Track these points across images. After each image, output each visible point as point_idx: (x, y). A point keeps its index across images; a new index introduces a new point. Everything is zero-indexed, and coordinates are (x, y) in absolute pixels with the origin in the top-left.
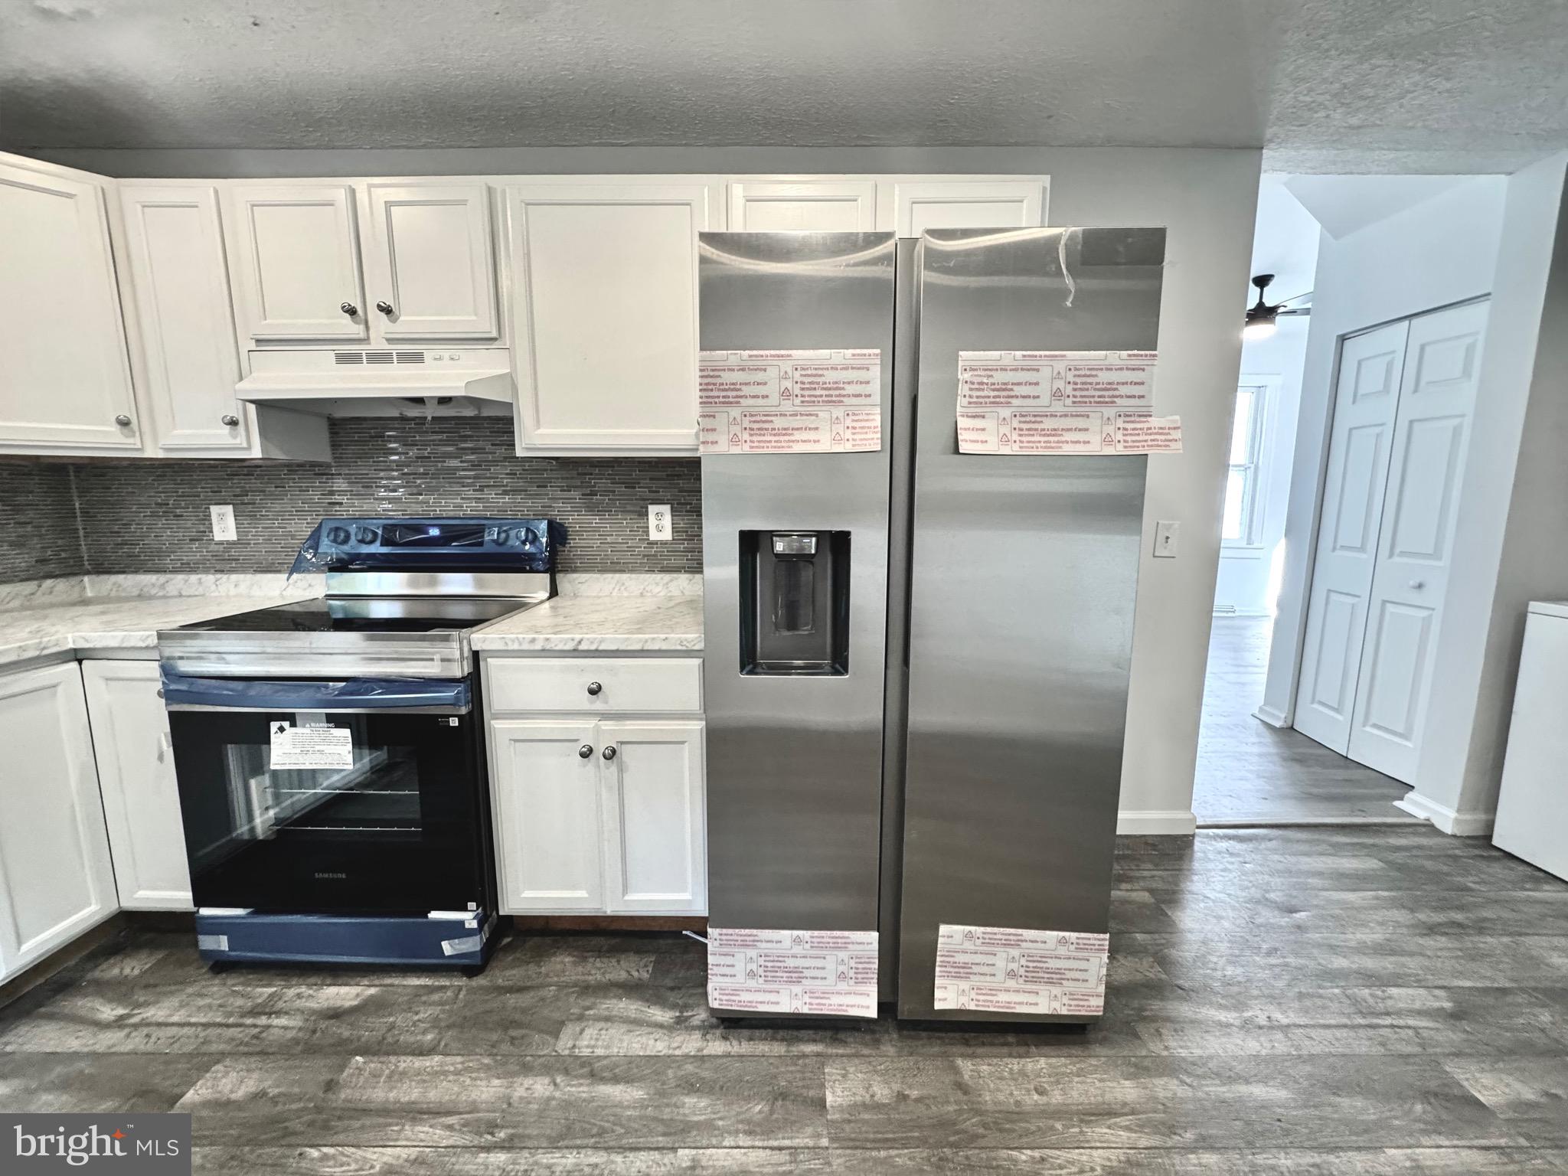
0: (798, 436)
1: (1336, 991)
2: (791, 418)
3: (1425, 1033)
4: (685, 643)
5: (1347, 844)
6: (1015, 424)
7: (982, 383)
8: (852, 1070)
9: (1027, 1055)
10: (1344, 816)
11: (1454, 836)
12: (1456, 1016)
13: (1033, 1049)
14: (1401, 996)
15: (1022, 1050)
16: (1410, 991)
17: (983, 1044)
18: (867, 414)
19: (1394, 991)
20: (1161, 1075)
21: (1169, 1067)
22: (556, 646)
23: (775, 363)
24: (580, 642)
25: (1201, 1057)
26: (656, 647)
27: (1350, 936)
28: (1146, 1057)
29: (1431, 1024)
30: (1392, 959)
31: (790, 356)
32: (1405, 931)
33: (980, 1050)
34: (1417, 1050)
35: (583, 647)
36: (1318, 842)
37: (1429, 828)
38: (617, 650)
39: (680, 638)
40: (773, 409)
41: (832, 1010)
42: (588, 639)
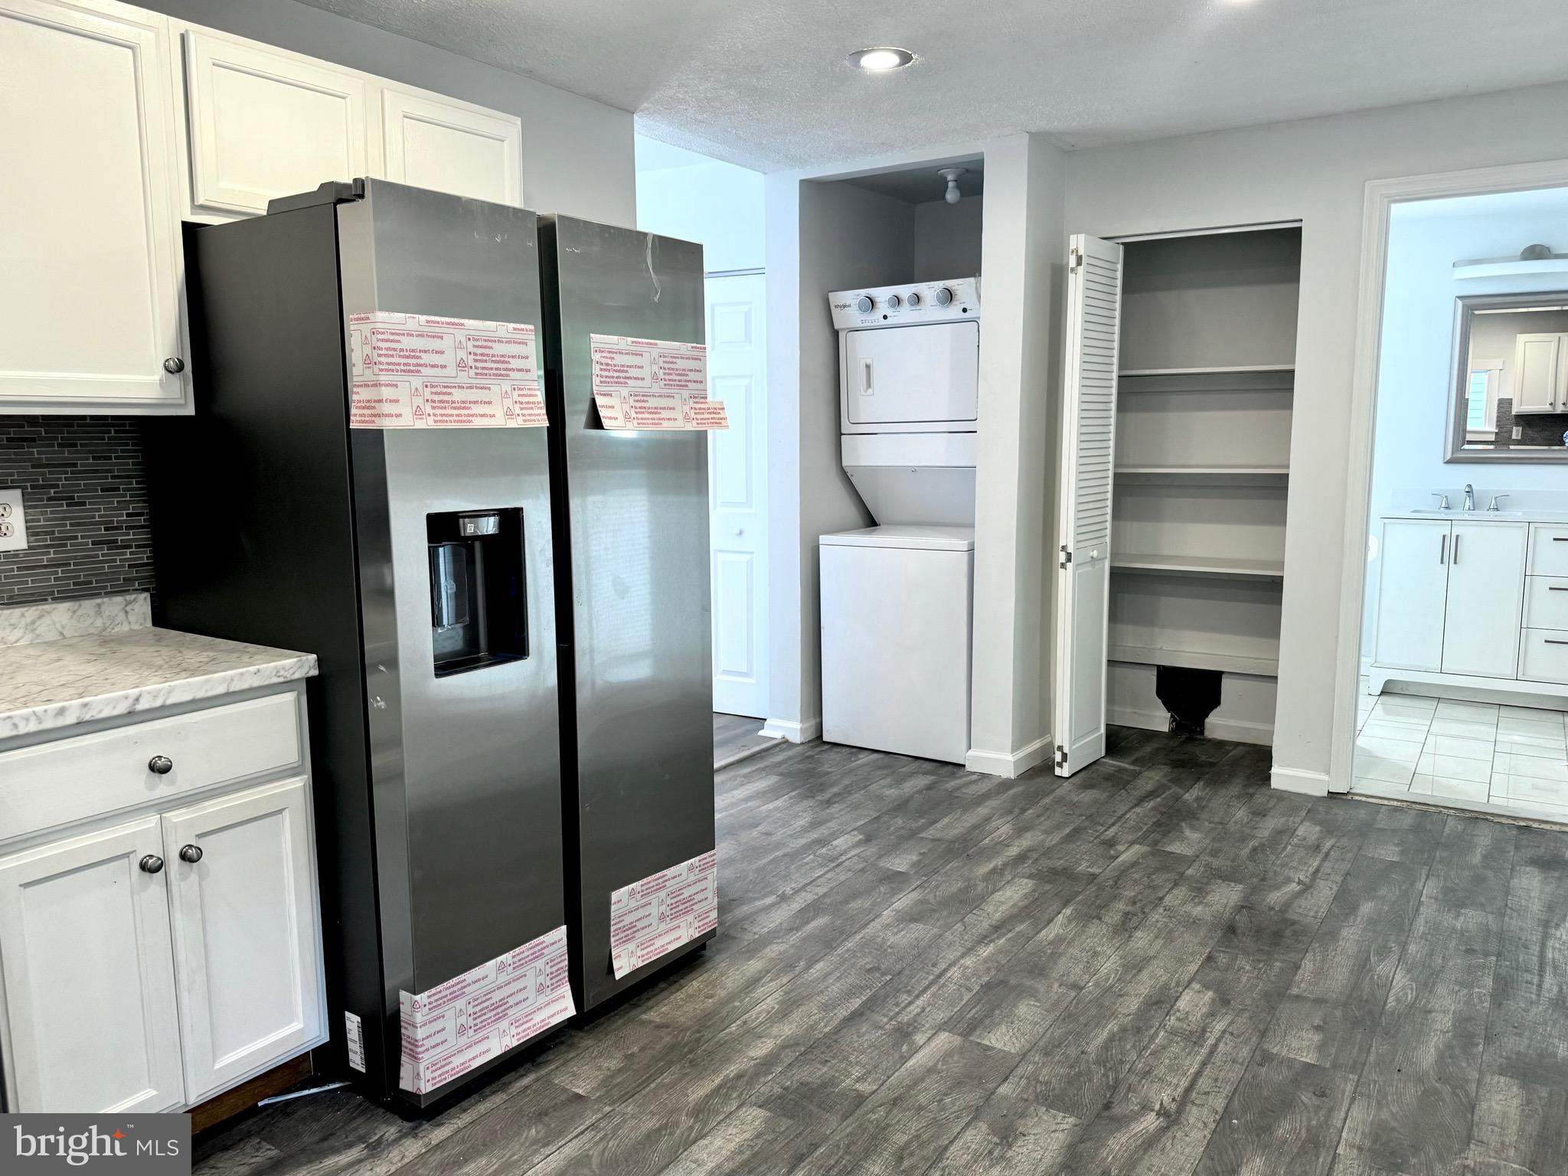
0: (477, 409)
1: (811, 856)
2: (468, 390)
3: (862, 855)
4: (282, 673)
5: (754, 771)
6: (632, 403)
7: (607, 364)
8: (575, 1068)
9: (682, 987)
10: (737, 753)
11: (802, 744)
12: (868, 839)
13: (682, 981)
14: (840, 842)
15: (677, 985)
16: (842, 839)
17: (648, 999)
18: (529, 389)
19: (835, 843)
20: (765, 947)
21: (763, 942)
22: (100, 711)
23: (451, 331)
24: (137, 700)
25: (776, 927)
26: (245, 686)
27: (795, 826)
28: (748, 944)
29: (862, 849)
30: (823, 827)
31: (463, 325)
32: (817, 809)
33: (650, 1003)
34: (865, 864)
35: (142, 706)
36: (734, 778)
37: (785, 743)
38: (193, 701)
39: (275, 667)
40: (452, 380)
41: (536, 1030)
42: (149, 693)
